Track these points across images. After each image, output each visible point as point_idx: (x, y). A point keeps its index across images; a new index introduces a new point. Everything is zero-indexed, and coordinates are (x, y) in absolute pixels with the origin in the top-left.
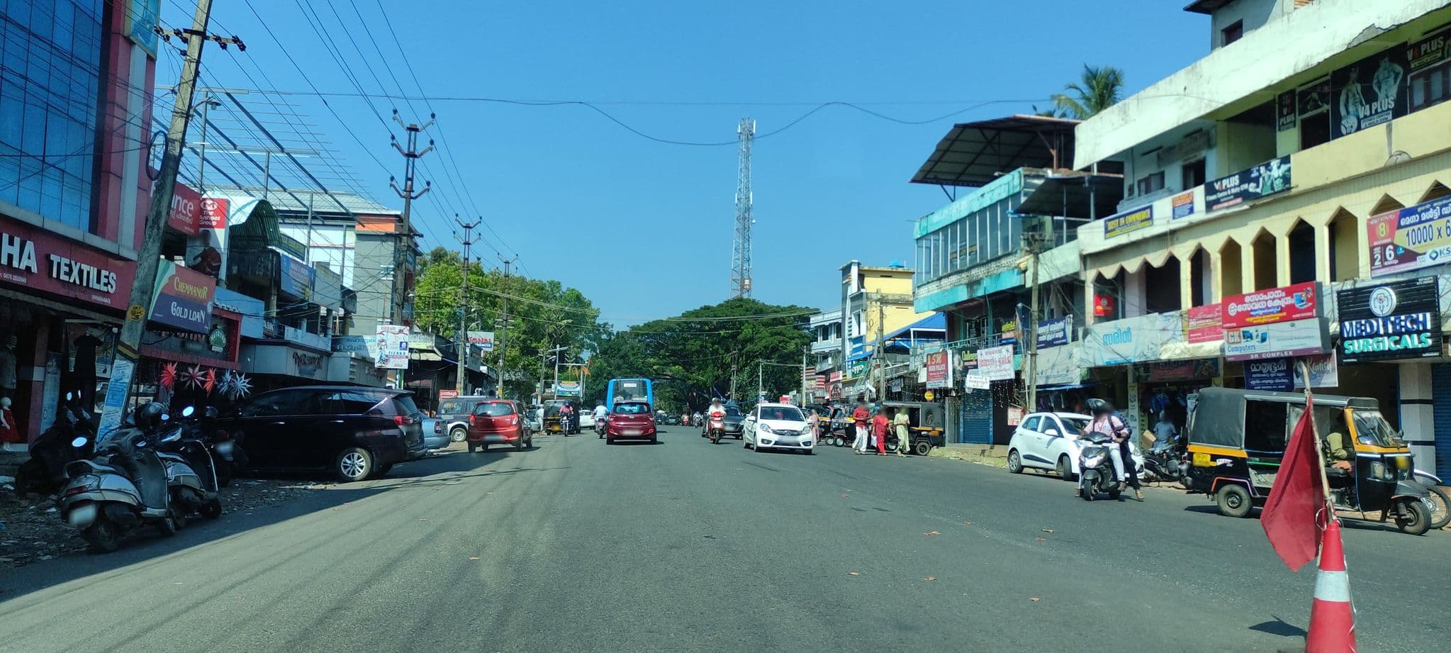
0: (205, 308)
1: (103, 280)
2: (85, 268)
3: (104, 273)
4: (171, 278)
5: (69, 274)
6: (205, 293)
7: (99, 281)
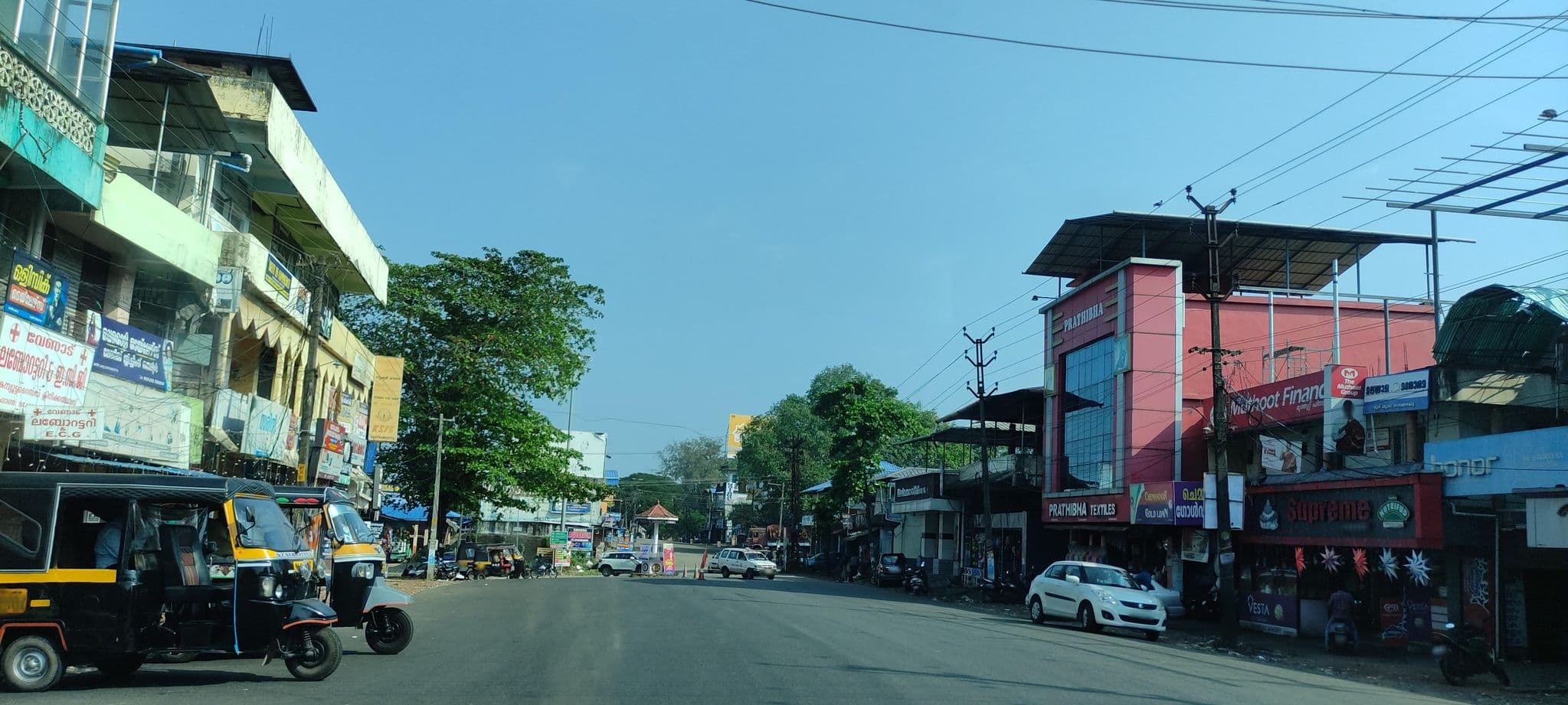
0: (1167, 506)
1: (1110, 509)
2: (1102, 506)
3: (1110, 505)
4: (1143, 494)
5: (1096, 512)
6: (1165, 495)
7: (1107, 511)
